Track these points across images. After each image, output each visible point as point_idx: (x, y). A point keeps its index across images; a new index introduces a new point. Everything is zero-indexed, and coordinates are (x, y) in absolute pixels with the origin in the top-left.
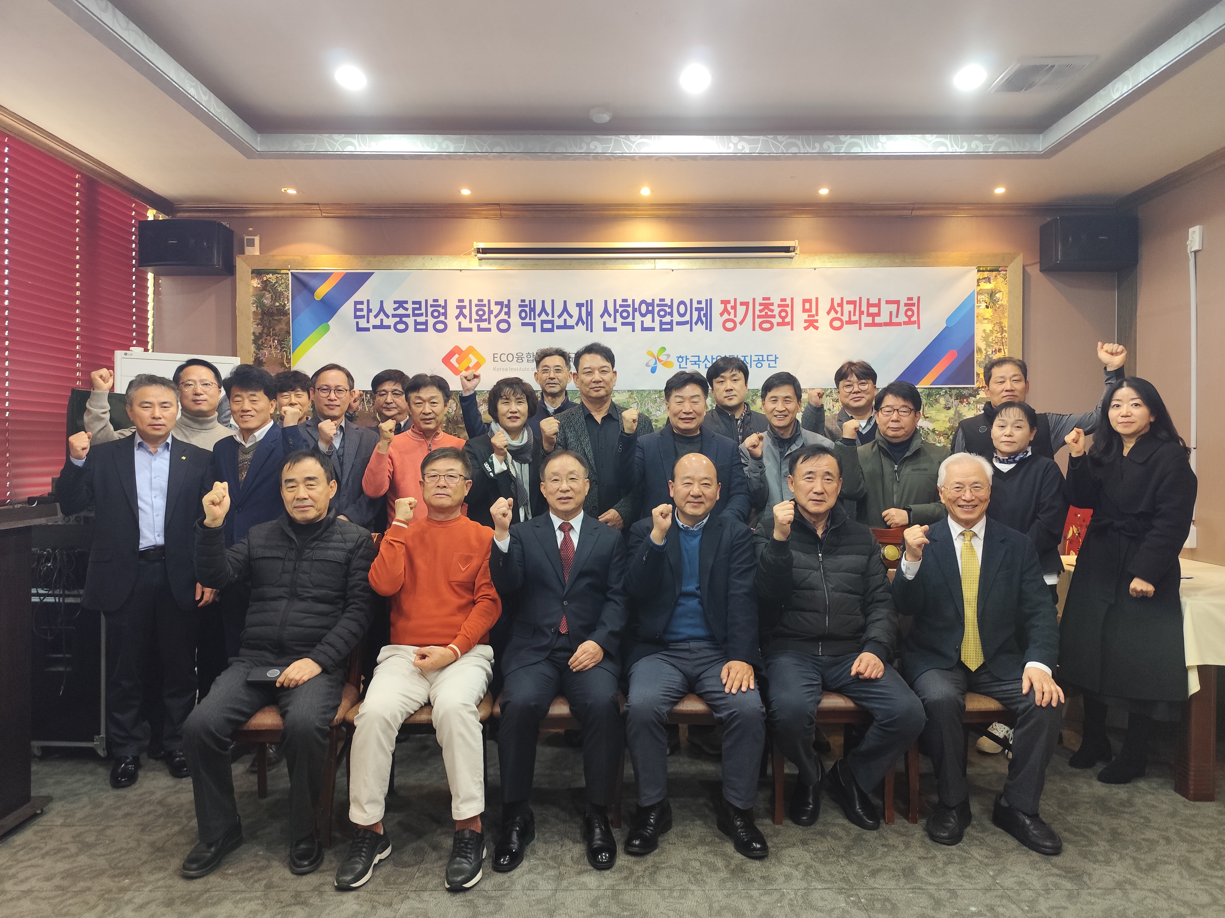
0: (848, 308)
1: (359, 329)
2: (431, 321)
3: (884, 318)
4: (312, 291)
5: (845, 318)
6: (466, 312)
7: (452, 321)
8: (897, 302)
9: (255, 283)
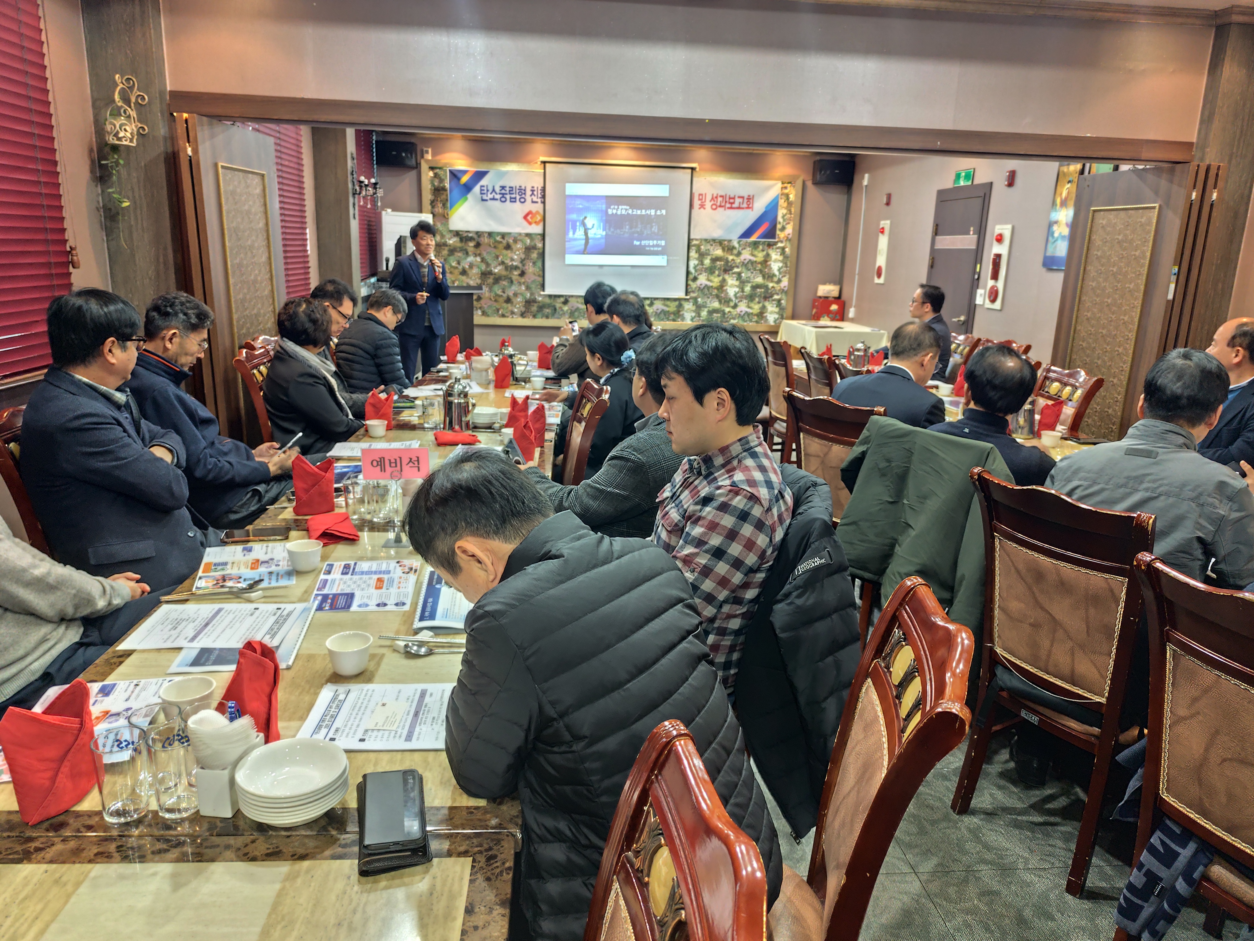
0: (720, 199)
1: (483, 200)
2: (518, 197)
3: (736, 205)
4: (459, 179)
5: (718, 204)
6: (535, 193)
7: (528, 198)
8: (743, 197)
9: (431, 174)
